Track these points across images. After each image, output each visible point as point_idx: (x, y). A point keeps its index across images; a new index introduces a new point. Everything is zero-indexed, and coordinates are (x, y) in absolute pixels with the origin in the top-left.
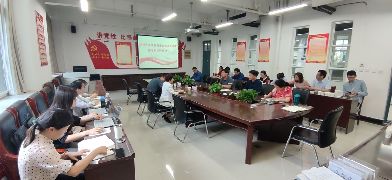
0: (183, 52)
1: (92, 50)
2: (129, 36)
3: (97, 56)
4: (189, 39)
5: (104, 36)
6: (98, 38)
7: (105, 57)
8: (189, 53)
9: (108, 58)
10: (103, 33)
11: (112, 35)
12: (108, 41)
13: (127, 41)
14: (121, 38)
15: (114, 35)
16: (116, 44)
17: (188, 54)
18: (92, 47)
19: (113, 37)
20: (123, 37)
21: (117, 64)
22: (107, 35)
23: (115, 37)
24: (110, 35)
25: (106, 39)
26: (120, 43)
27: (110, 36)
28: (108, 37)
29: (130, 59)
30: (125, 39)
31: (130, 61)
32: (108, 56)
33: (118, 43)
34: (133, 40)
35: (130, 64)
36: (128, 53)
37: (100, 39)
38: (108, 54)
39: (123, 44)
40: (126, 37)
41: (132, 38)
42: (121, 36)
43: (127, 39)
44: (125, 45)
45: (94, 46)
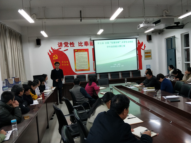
0: (142, 52)
1: (54, 59)
2: (86, 44)
4: (149, 38)
5: (64, 45)
6: (59, 48)
7: (65, 65)
8: (150, 53)
9: (68, 65)
10: (63, 43)
11: (71, 44)
12: (67, 50)
13: (85, 47)
14: (79, 46)
15: (73, 43)
16: (75, 51)
17: (148, 55)
18: (54, 56)
20: (80, 44)
21: (76, 70)
22: (66, 44)
23: (73, 45)
24: (69, 44)
25: (66, 48)
26: (78, 50)
28: (67, 46)
29: (88, 65)
30: (83, 46)
31: (88, 66)
32: (68, 63)
33: (76, 51)
34: (90, 46)
35: (88, 70)
36: (86, 59)
37: (61, 48)
38: (67, 62)
39: (81, 51)
40: (83, 44)
41: (89, 44)
42: (79, 44)
43: (84, 45)
44: (82, 52)
45: (55, 55)
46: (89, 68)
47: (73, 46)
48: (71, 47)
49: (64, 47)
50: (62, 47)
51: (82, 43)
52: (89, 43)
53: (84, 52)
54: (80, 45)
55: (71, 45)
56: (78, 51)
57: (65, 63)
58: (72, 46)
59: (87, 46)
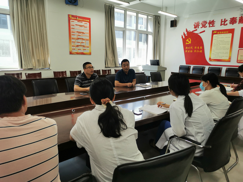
1: (187, 43)
2: (233, 21)
3: (190, 50)
5: (201, 26)
6: (195, 29)
7: (198, 51)
9: (201, 51)
10: (200, 22)
12: (204, 31)
13: (229, 27)
14: (221, 25)
15: (213, 22)
16: (213, 33)
18: (187, 40)
19: (211, 25)
22: (204, 24)
23: (213, 24)
24: (208, 23)
25: (203, 29)
27: (207, 25)
28: (205, 26)
29: (229, 53)
30: (227, 24)
31: (228, 55)
32: (201, 50)
33: (216, 32)
34: (239, 23)
35: (227, 60)
36: (227, 44)
37: (196, 30)
38: (201, 47)
39: (222, 32)
40: (228, 22)
41: (238, 21)
42: (222, 21)
43: (229, 24)
44: (224, 33)
45: (189, 39)
46: (230, 58)
47: (213, 26)
48: (209, 27)
49: (201, 28)
50: (198, 28)
51: (227, 20)
52: (238, 19)
53: (226, 33)
54: (223, 23)
55: (211, 24)
56: (218, 33)
57: (198, 49)
58: (211, 27)
59: (233, 24)
